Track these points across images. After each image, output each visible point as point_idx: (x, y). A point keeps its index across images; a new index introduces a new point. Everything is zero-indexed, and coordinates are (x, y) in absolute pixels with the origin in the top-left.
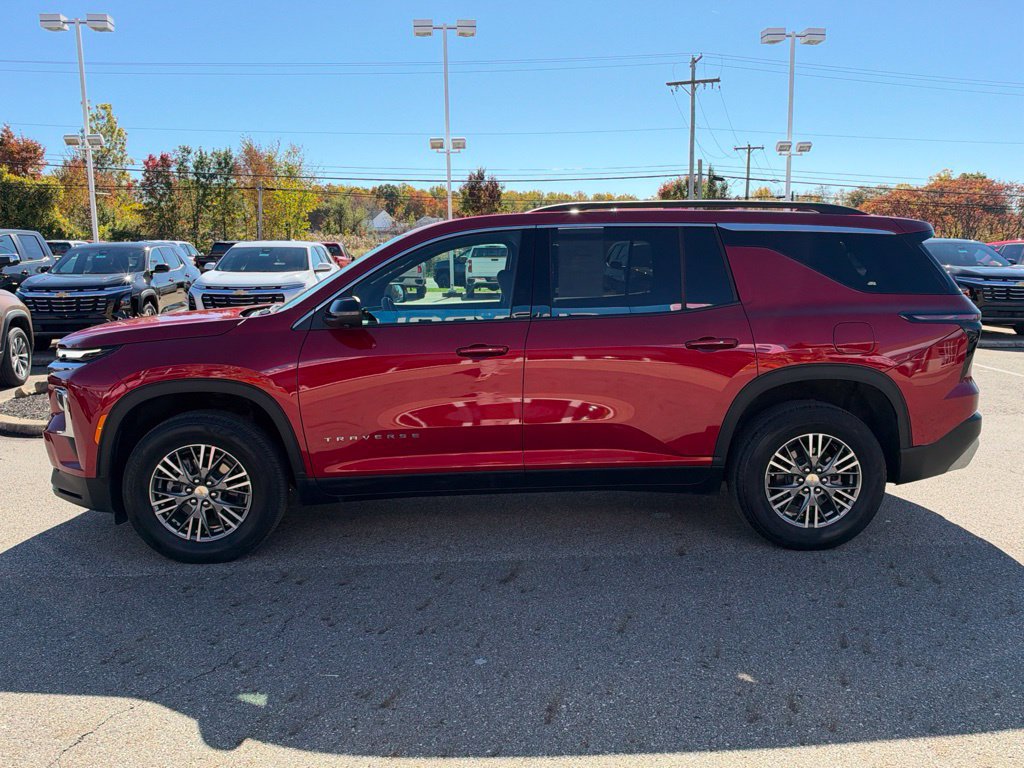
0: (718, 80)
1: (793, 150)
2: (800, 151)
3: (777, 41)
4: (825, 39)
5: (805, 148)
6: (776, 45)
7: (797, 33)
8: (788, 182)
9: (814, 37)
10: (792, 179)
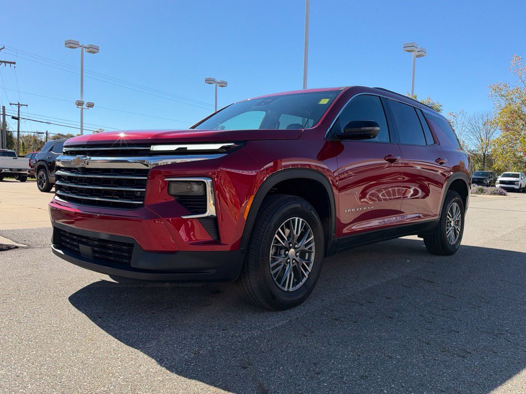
0: (14, 63)
1: (84, 106)
2: (88, 107)
3: (75, 48)
4: (98, 52)
5: (91, 105)
6: (73, 49)
7: (85, 46)
8: (82, 129)
9: (93, 50)
10: (84, 128)
